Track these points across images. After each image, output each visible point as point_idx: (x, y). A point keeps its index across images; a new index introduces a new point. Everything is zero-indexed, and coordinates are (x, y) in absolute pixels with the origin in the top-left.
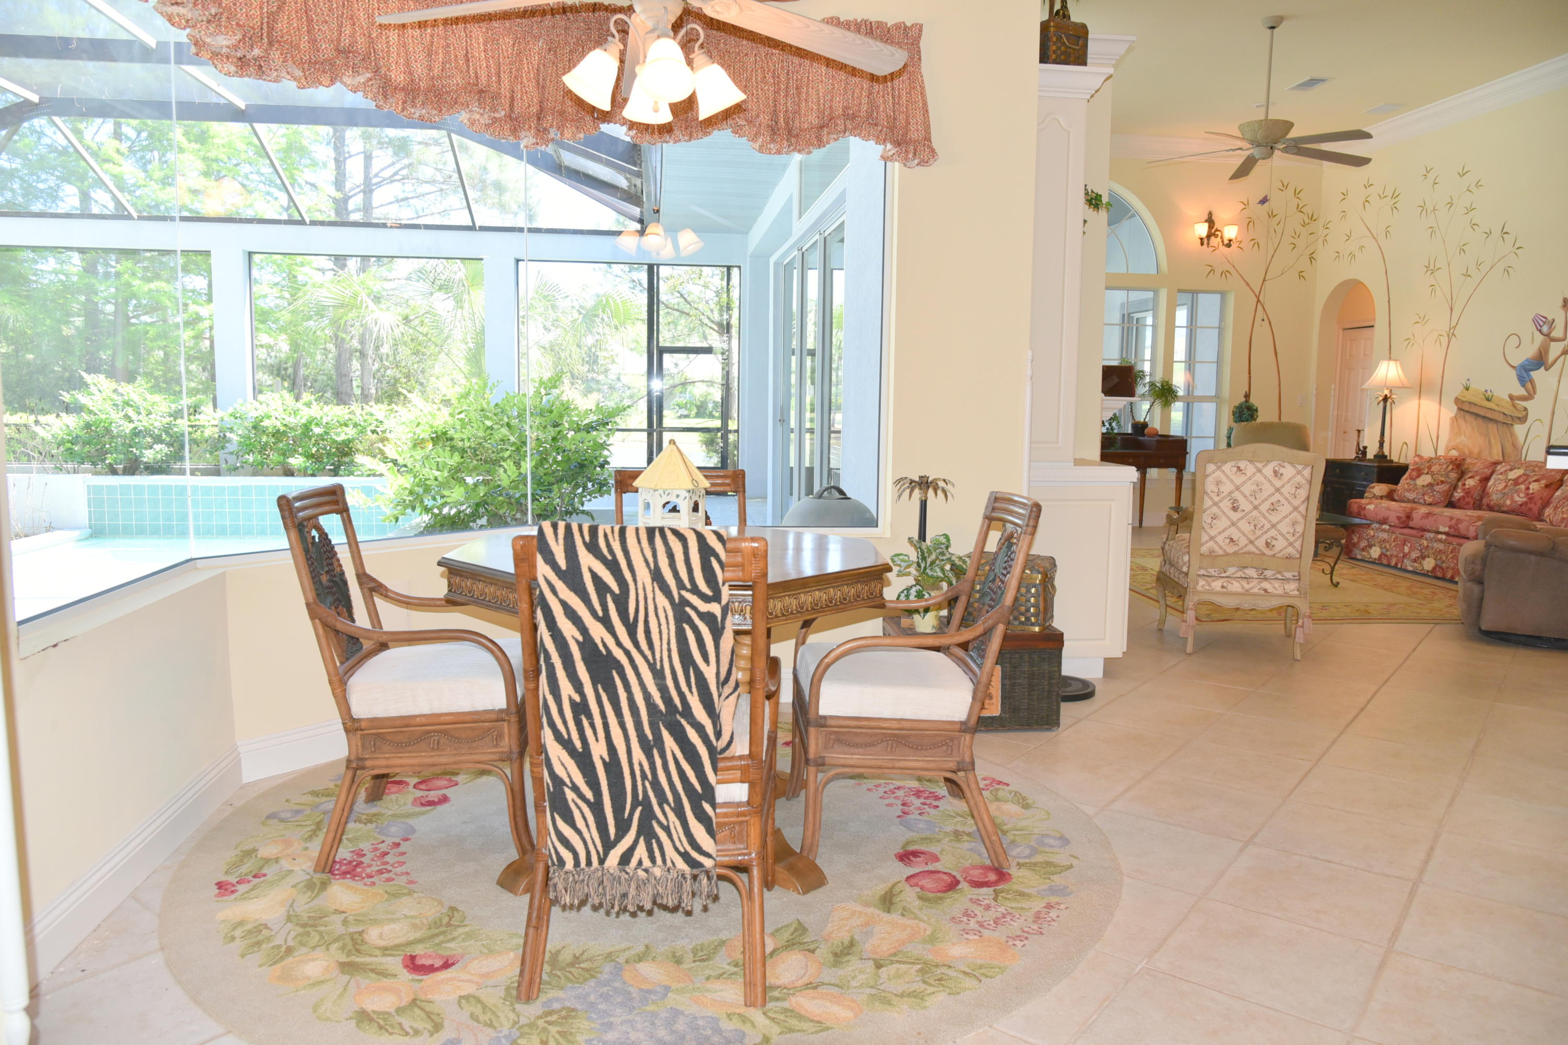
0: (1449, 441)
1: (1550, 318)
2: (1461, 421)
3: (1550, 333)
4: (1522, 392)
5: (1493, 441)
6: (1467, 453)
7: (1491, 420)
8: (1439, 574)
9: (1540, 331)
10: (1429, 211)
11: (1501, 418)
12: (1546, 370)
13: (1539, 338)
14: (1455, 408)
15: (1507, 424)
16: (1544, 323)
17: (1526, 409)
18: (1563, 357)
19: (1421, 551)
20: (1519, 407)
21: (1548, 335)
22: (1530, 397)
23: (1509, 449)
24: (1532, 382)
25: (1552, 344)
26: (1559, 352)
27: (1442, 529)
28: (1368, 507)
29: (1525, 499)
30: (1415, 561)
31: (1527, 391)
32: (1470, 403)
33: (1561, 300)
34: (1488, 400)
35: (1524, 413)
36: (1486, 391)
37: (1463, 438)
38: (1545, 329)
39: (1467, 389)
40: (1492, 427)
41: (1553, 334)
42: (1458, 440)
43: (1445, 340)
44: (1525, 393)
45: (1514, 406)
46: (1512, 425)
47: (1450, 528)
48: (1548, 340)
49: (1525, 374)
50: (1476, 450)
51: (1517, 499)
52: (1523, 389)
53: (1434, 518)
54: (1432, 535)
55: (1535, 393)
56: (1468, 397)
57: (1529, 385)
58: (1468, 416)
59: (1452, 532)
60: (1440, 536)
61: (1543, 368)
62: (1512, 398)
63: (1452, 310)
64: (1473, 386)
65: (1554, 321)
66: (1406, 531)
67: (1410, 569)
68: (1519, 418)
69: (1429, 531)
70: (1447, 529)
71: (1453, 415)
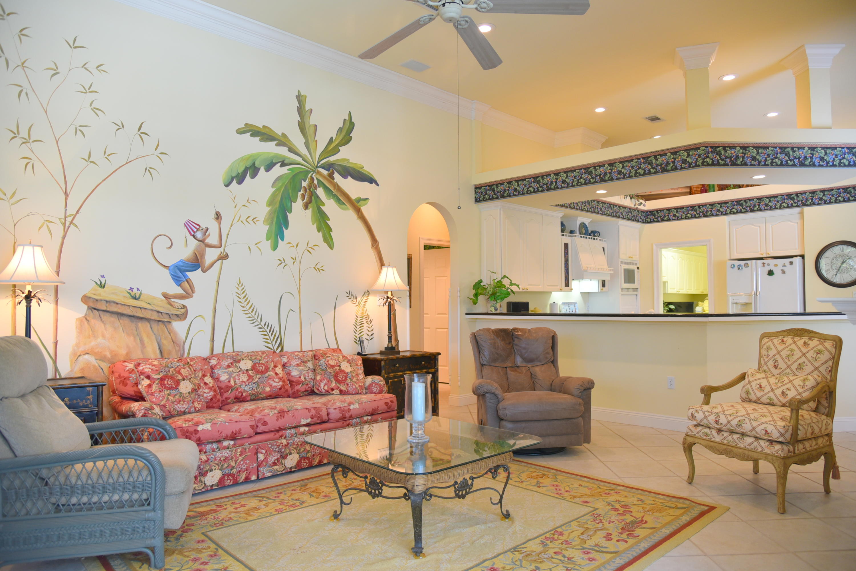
0: (78, 345)
1: (203, 226)
2: (97, 323)
3: (205, 240)
4: (179, 291)
5: (146, 340)
6: (109, 355)
7: (141, 318)
8: (304, 465)
9: (194, 236)
10: (12, 66)
11: (155, 316)
12: (204, 271)
13: (193, 244)
14: (86, 307)
15: (163, 322)
16: (198, 229)
17: (184, 307)
18: (220, 261)
19: (280, 451)
20: (176, 305)
21: (203, 241)
22: (188, 295)
23: (167, 345)
24: (188, 281)
25: (207, 249)
26: (216, 258)
27: (304, 422)
28: (200, 428)
29: (281, 383)
30: (274, 464)
31: (183, 289)
32: (107, 301)
33: (214, 213)
34: (135, 298)
35: (183, 311)
36: (131, 289)
37: (100, 340)
38: (199, 235)
39: (102, 286)
40: (143, 326)
41: (207, 241)
42: (93, 343)
43: (58, 230)
44: (182, 292)
45: (171, 305)
46: (170, 322)
47: (312, 418)
48: (203, 245)
49: (180, 275)
50: (123, 352)
51: (275, 384)
52: (179, 287)
53: (290, 414)
54: (293, 431)
55: (193, 292)
56: (104, 294)
57: (186, 285)
58: (106, 317)
59: (315, 420)
60: (302, 429)
61: (200, 269)
62: (166, 296)
63: (66, 193)
64: (110, 282)
65: (208, 229)
66: (259, 438)
67: (269, 474)
68: (177, 315)
69: (285, 429)
70: (309, 420)
71: (81, 315)
